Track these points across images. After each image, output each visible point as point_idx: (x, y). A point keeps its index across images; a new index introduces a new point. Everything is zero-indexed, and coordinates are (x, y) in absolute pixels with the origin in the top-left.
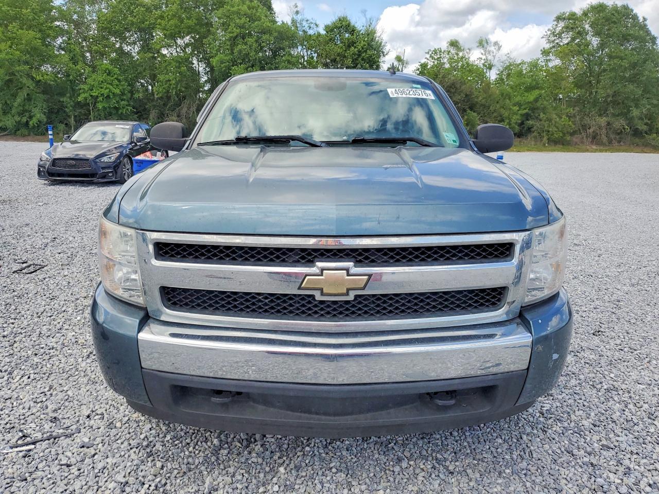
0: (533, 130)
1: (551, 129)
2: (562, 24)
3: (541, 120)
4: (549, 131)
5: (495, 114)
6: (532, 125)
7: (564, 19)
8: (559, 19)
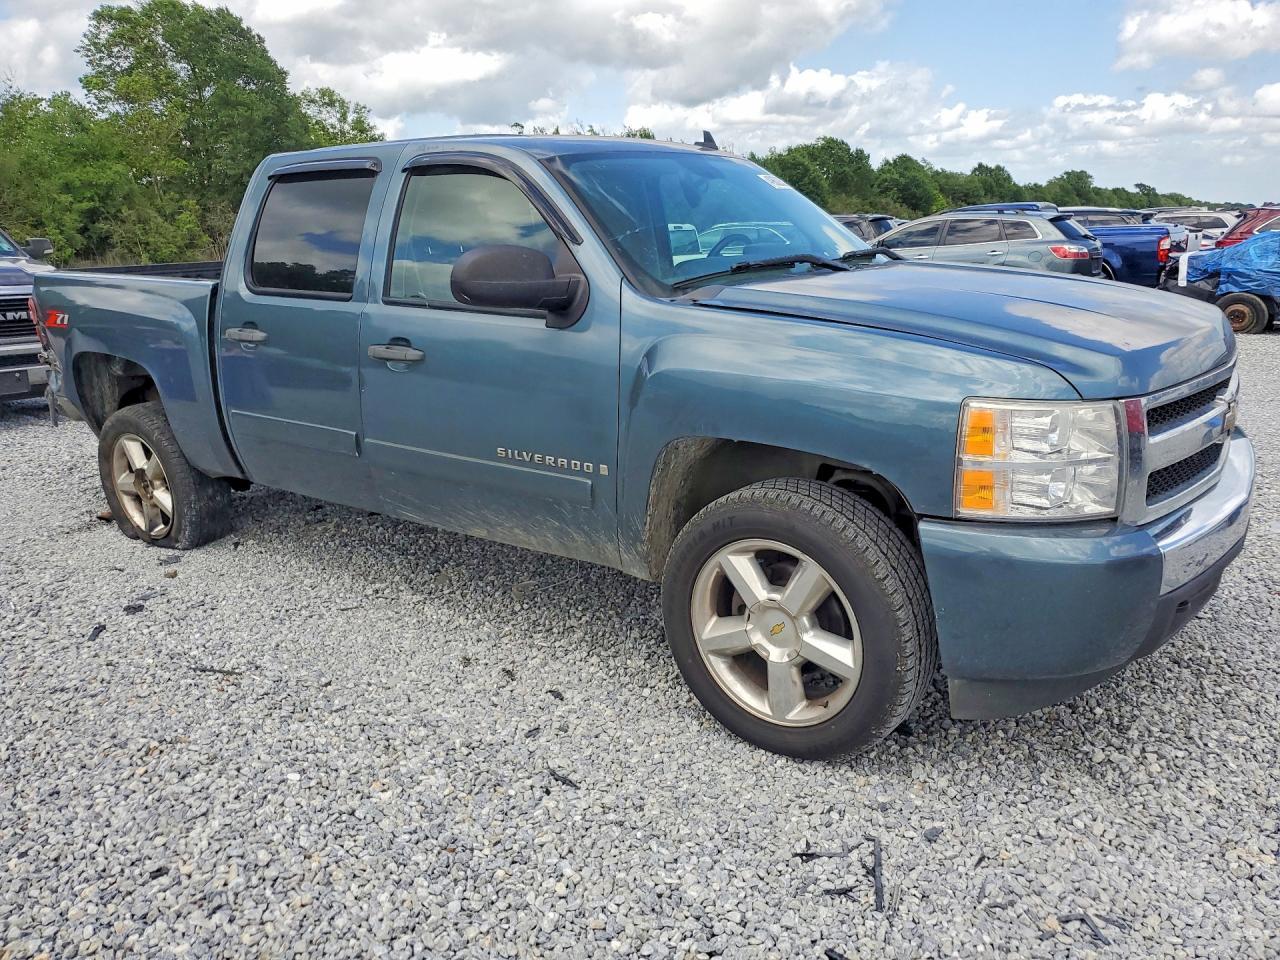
0: (111, 241)
1: (151, 240)
2: (107, 29)
3: (123, 222)
4: (147, 244)
5: (18, 212)
6: (107, 231)
7: (111, 18)
8: (99, 16)
